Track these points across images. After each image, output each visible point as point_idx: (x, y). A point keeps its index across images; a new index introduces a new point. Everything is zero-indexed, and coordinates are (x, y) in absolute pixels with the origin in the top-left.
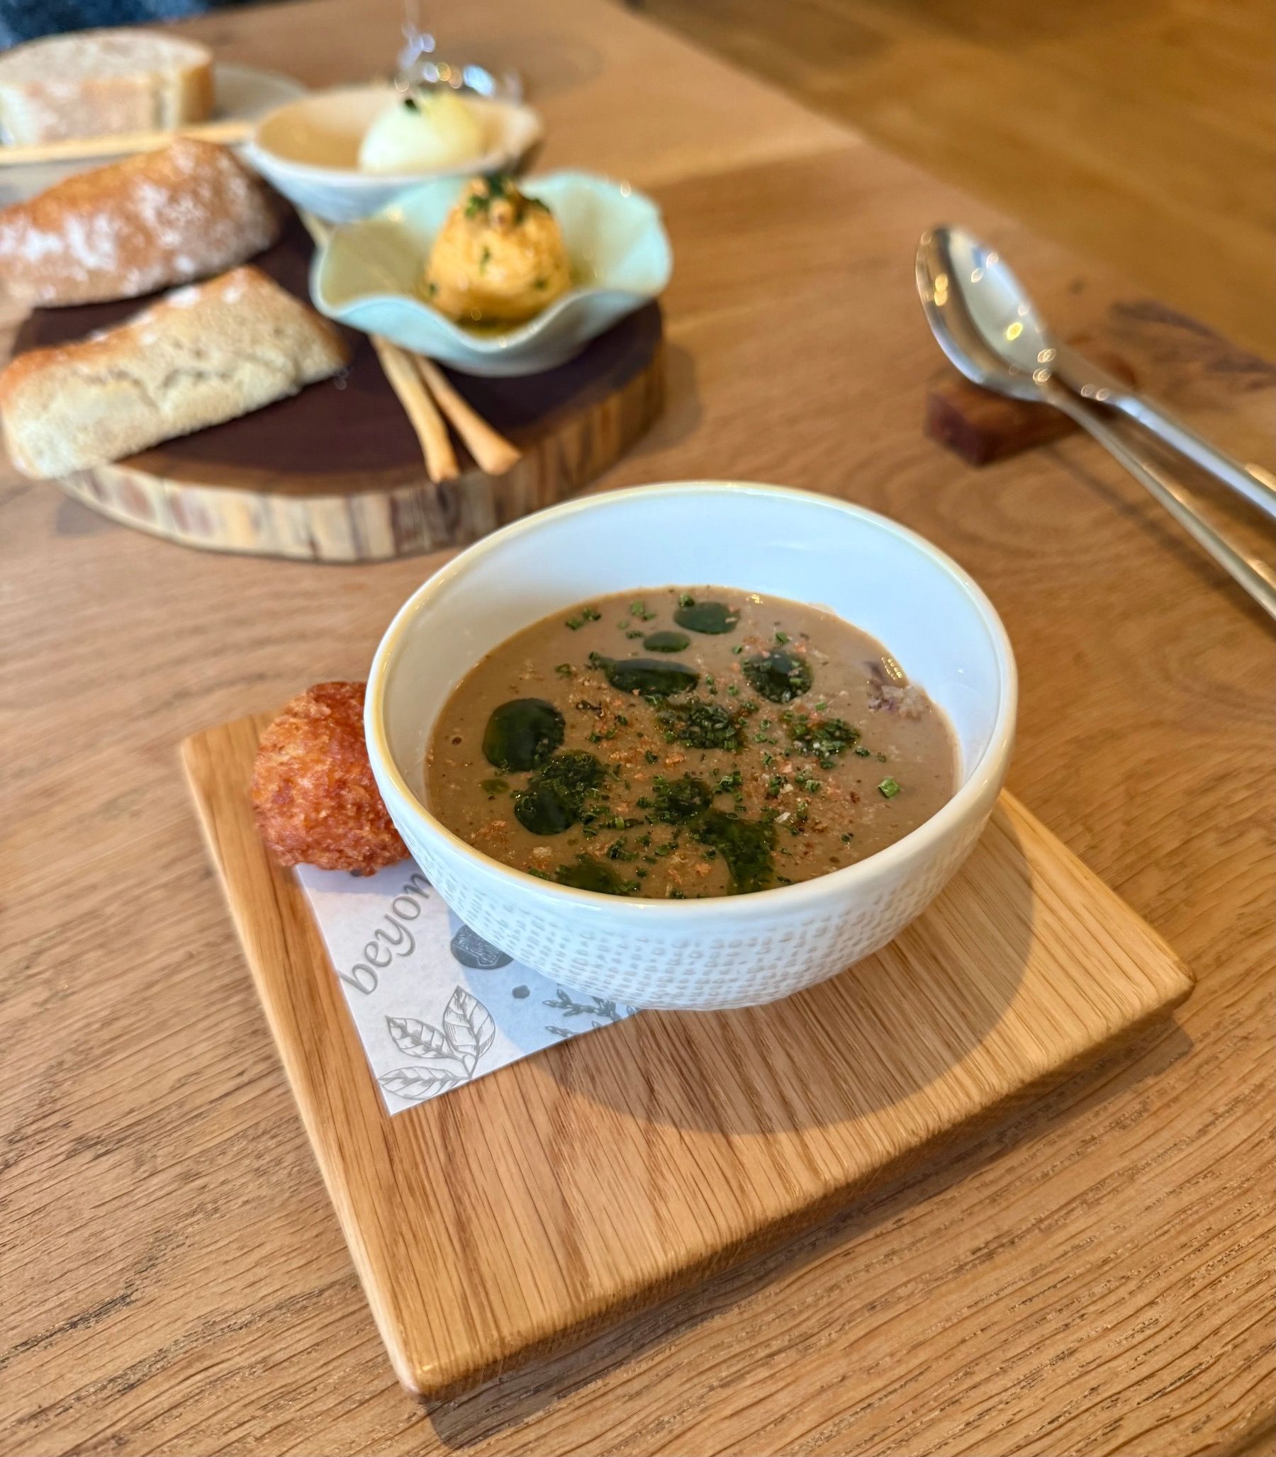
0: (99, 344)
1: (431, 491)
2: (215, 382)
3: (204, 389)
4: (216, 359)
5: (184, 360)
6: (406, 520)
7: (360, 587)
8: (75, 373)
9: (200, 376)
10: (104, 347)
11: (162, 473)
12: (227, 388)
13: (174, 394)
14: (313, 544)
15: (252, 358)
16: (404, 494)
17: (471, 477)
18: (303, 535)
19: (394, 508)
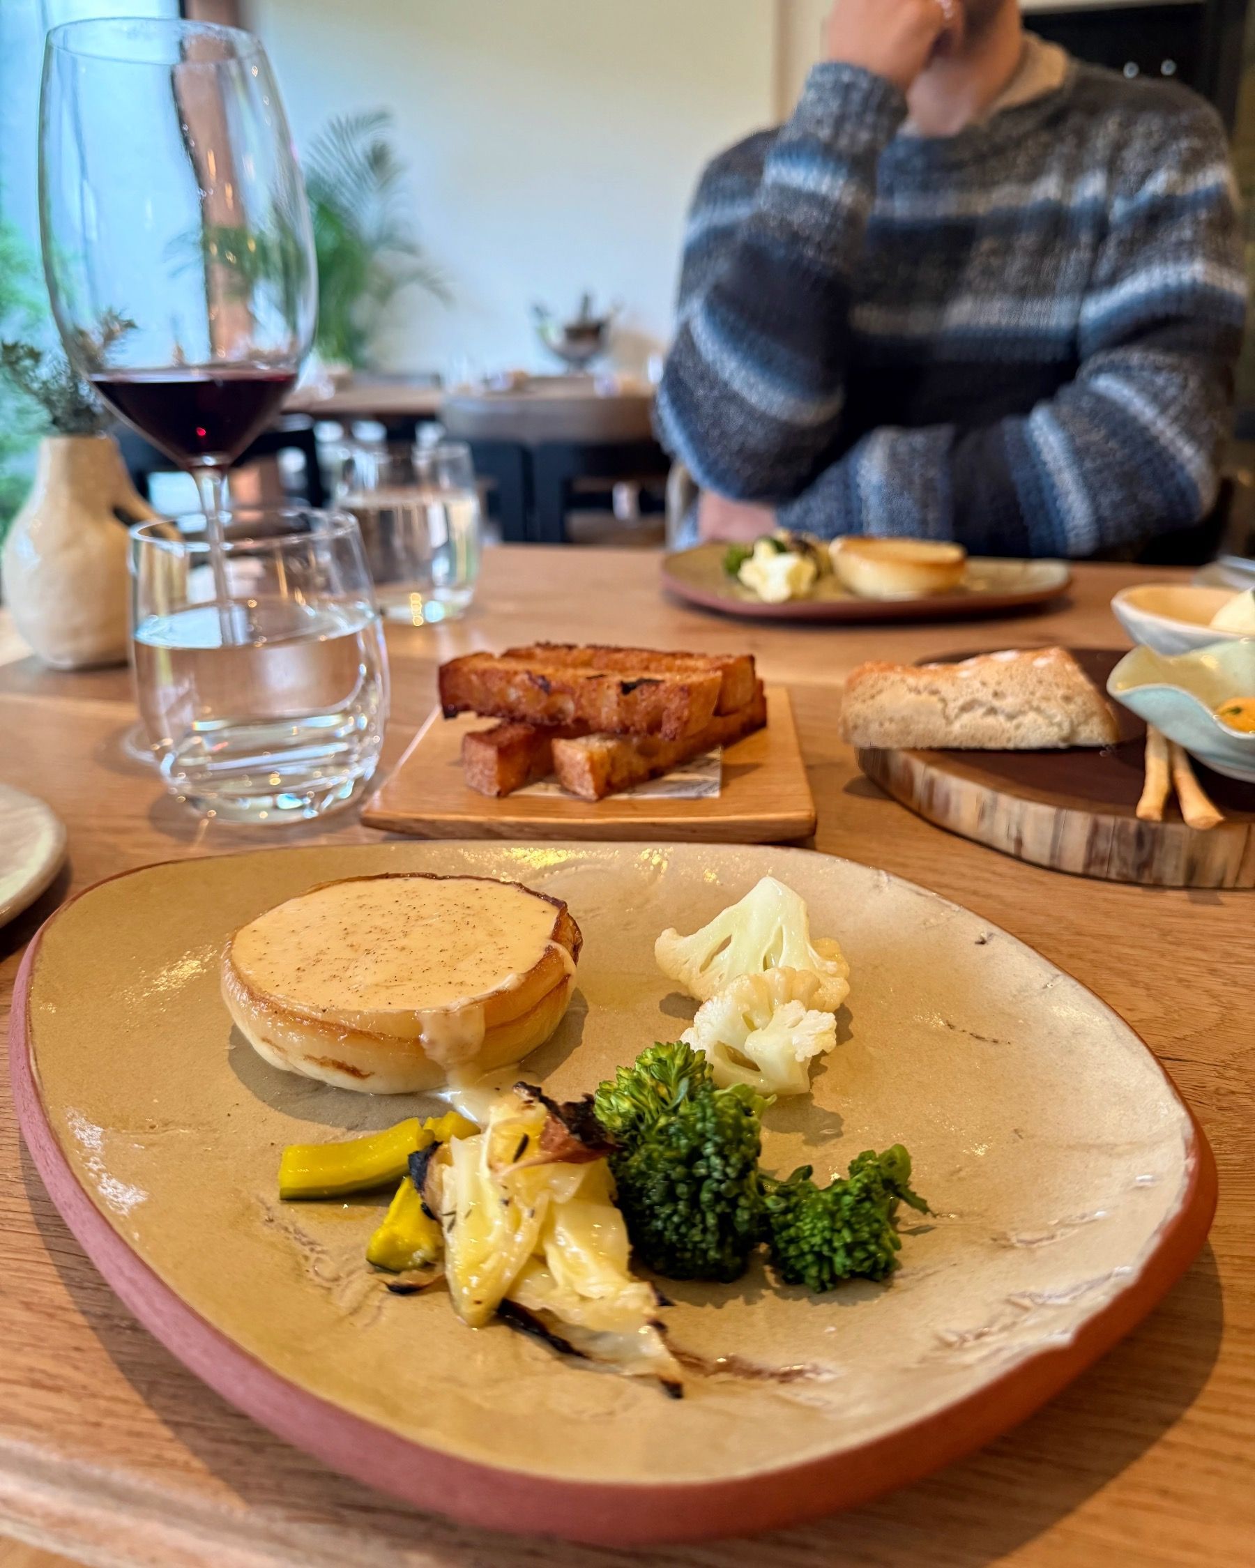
0: (931, 671)
1: (1133, 825)
2: (1001, 718)
3: (991, 720)
4: (1008, 703)
5: (985, 695)
6: (1103, 846)
7: (1041, 883)
8: (903, 681)
9: (992, 711)
10: (936, 672)
11: (931, 763)
12: (1009, 725)
13: (966, 718)
14: (1019, 842)
15: (1038, 710)
16: (1108, 821)
17: (1172, 827)
18: (1014, 833)
19: (1096, 829)
